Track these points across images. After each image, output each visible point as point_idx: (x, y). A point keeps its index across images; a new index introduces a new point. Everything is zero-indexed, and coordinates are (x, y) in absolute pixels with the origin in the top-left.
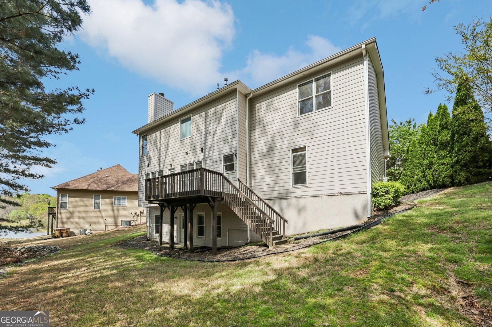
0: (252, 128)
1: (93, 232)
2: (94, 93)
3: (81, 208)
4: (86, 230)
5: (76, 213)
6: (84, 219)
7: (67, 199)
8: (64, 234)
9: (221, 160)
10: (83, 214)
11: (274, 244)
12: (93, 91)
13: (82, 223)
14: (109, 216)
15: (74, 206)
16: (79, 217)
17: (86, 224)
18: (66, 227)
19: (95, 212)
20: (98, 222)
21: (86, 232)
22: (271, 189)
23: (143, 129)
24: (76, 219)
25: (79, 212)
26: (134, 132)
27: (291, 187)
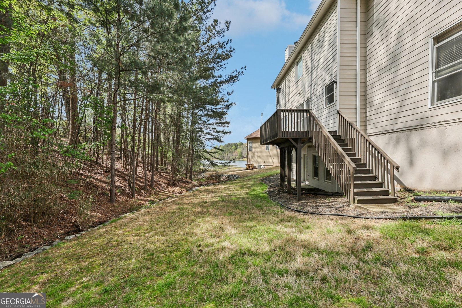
0: (366, 34)
1: (266, 167)
2: (246, 69)
3: (258, 150)
4: (261, 165)
5: (256, 153)
6: (260, 158)
7: (252, 145)
8: (251, 168)
9: (323, 93)
10: (259, 154)
11: (356, 202)
12: (246, 67)
13: (259, 160)
14: (275, 155)
15: (255, 148)
16: (258, 156)
17: (261, 161)
18: (251, 163)
19: (266, 153)
20: (268, 159)
21: (262, 167)
22: (393, 116)
23: (276, 83)
24: (256, 157)
25: (258, 153)
26: (272, 87)
27: (430, 106)
